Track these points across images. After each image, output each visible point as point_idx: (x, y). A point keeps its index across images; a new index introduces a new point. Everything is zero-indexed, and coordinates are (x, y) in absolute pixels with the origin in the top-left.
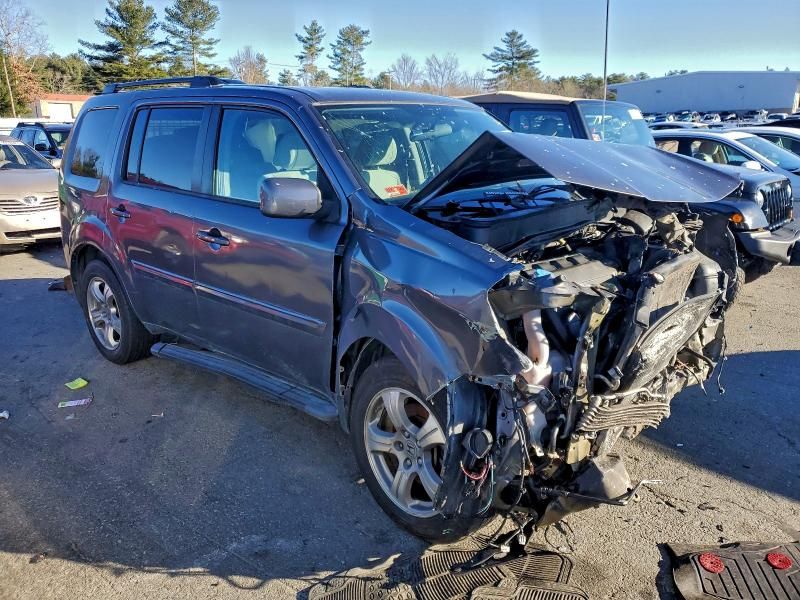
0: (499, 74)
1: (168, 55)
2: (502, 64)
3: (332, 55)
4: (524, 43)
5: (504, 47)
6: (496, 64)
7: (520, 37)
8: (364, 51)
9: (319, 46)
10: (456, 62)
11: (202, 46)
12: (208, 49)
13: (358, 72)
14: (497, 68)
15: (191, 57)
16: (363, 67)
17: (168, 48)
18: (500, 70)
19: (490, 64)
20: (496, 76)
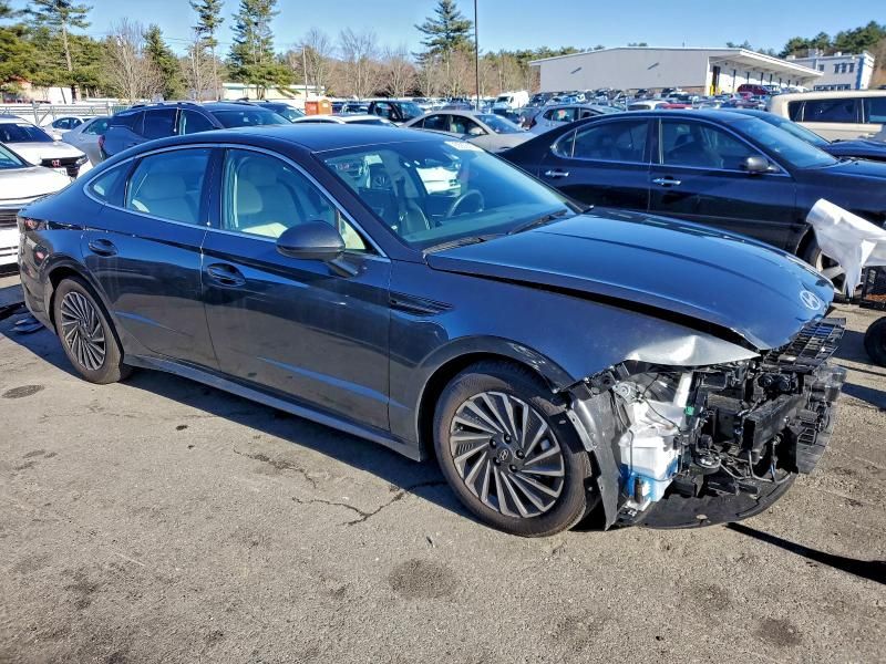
0: (433, 47)
1: (30, 25)
2: (435, 37)
3: (235, 26)
4: (458, 13)
5: (437, 17)
6: (428, 36)
7: (454, 7)
8: (272, 22)
9: (218, 17)
10: (374, 36)
11: (72, 15)
12: (81, 17)
13: (267, 47)
14: (430, 41)
15: (58, 27)
16: (271, 40)
17: (30, 17)
18: (434, 44)
19: (422, 36)
20: (429, 49)
